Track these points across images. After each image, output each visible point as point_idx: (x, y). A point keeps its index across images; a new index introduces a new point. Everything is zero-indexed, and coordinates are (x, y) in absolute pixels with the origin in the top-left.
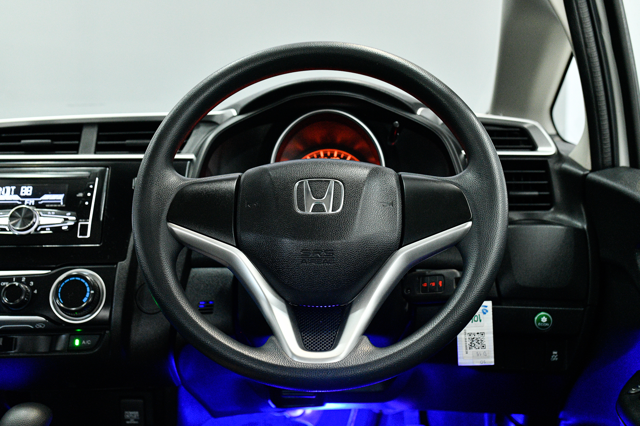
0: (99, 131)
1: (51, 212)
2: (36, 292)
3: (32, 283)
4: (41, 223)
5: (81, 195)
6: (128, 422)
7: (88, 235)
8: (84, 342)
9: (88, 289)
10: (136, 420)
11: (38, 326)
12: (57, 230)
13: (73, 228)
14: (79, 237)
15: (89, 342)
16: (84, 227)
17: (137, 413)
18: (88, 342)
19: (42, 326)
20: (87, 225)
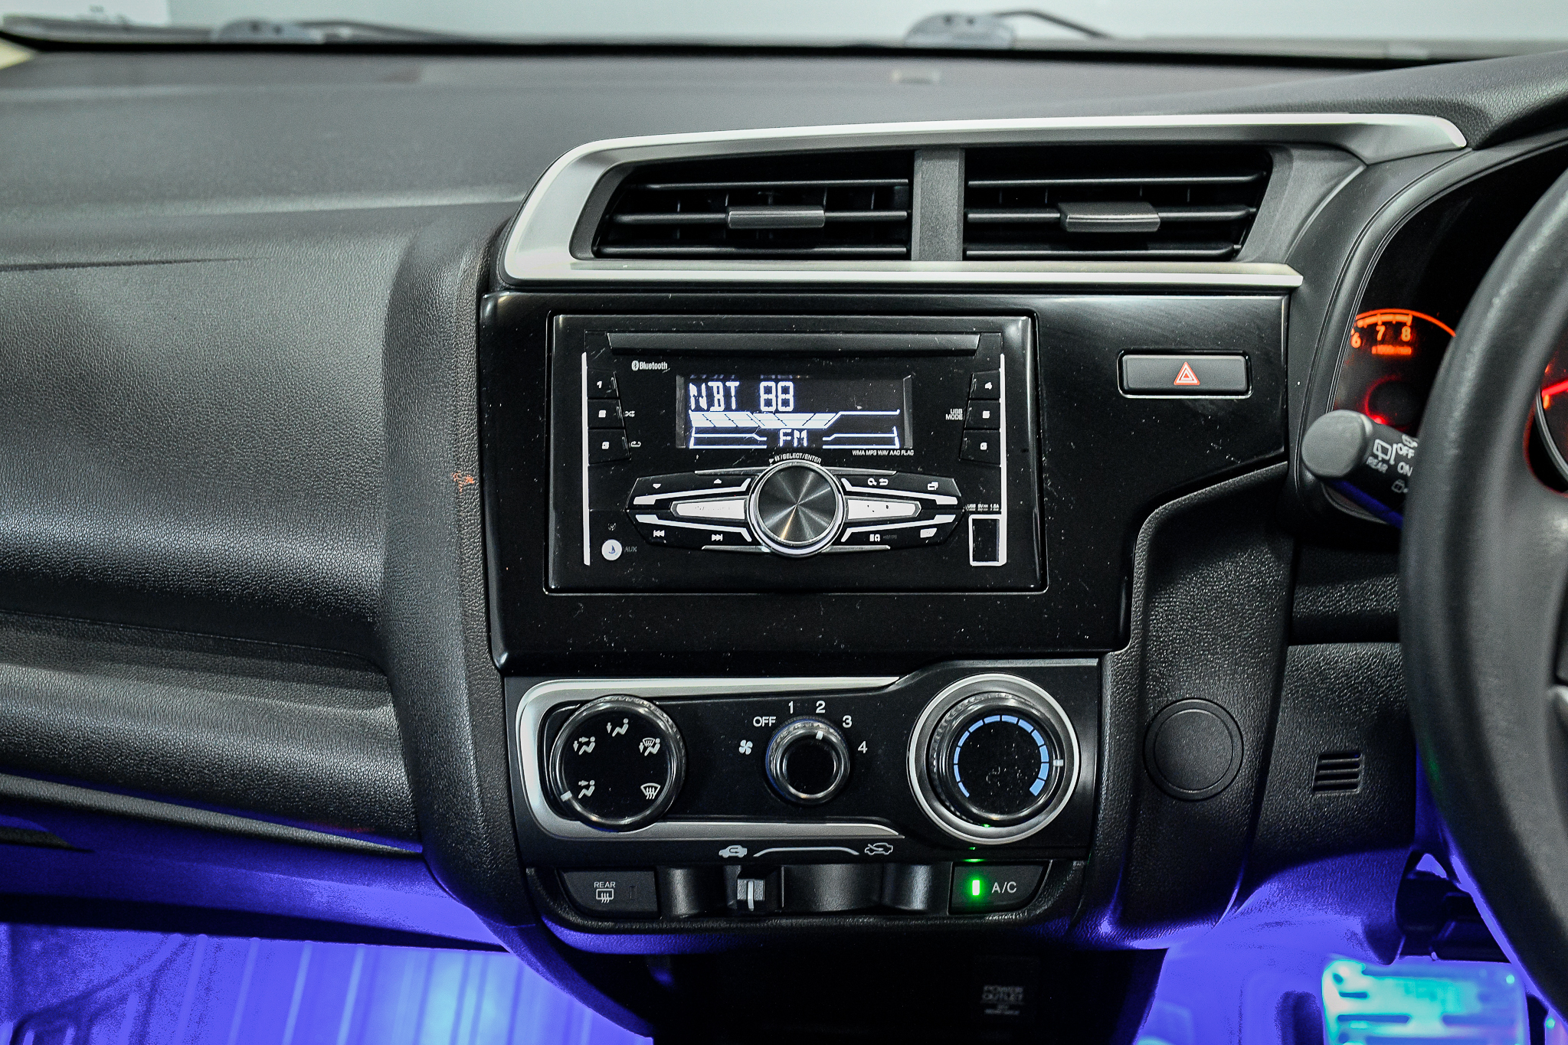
0: (969, 173)
1: (877, 477)
2: (863, 748)
3: (848, 721)
4: (852, 516)
5: (956, 414)
6: (989, 1011)
7: (1002, 559)
8: (996, 887)
9: (1044, 752)
10: (1012, 1007)
11: (871, 850)
12: (903, 540)
13: (952, 535)
14: (973, 564)
15: (1012, 887)
16: (987, 531)
17: (1019, 990)
18: (1010, 887)
19: (886, 849)
20: (995, 521)
